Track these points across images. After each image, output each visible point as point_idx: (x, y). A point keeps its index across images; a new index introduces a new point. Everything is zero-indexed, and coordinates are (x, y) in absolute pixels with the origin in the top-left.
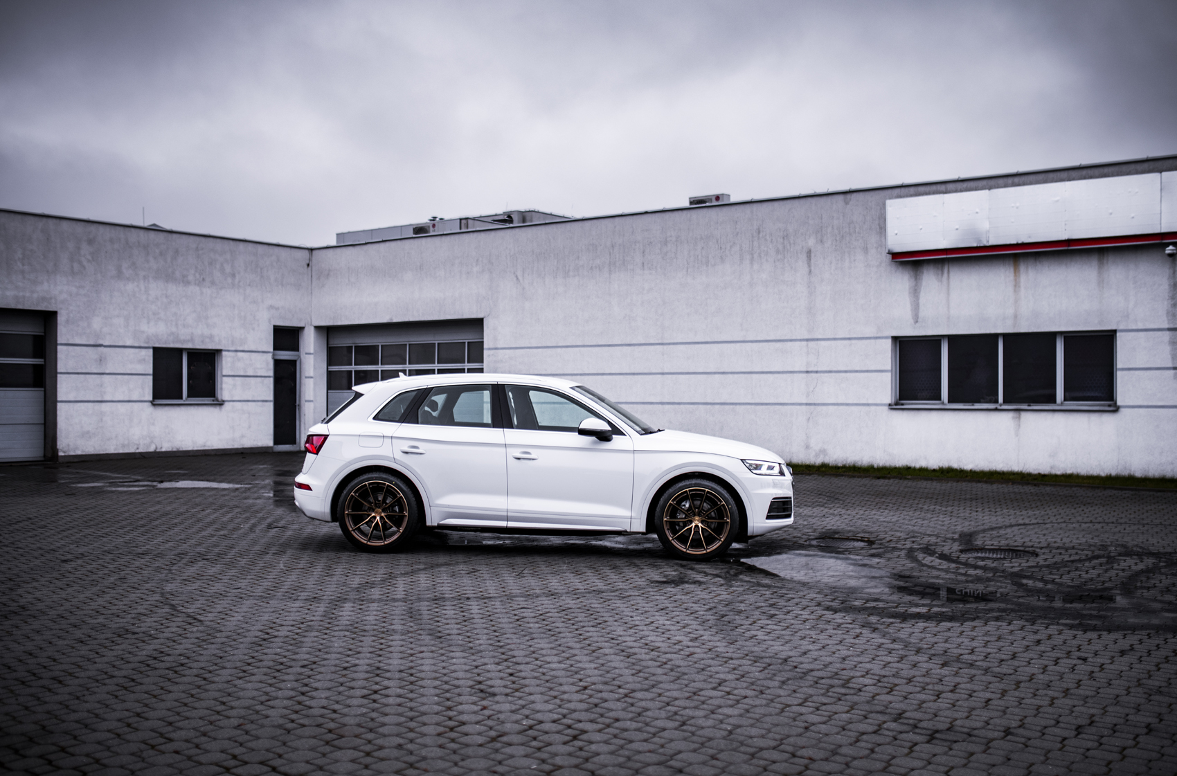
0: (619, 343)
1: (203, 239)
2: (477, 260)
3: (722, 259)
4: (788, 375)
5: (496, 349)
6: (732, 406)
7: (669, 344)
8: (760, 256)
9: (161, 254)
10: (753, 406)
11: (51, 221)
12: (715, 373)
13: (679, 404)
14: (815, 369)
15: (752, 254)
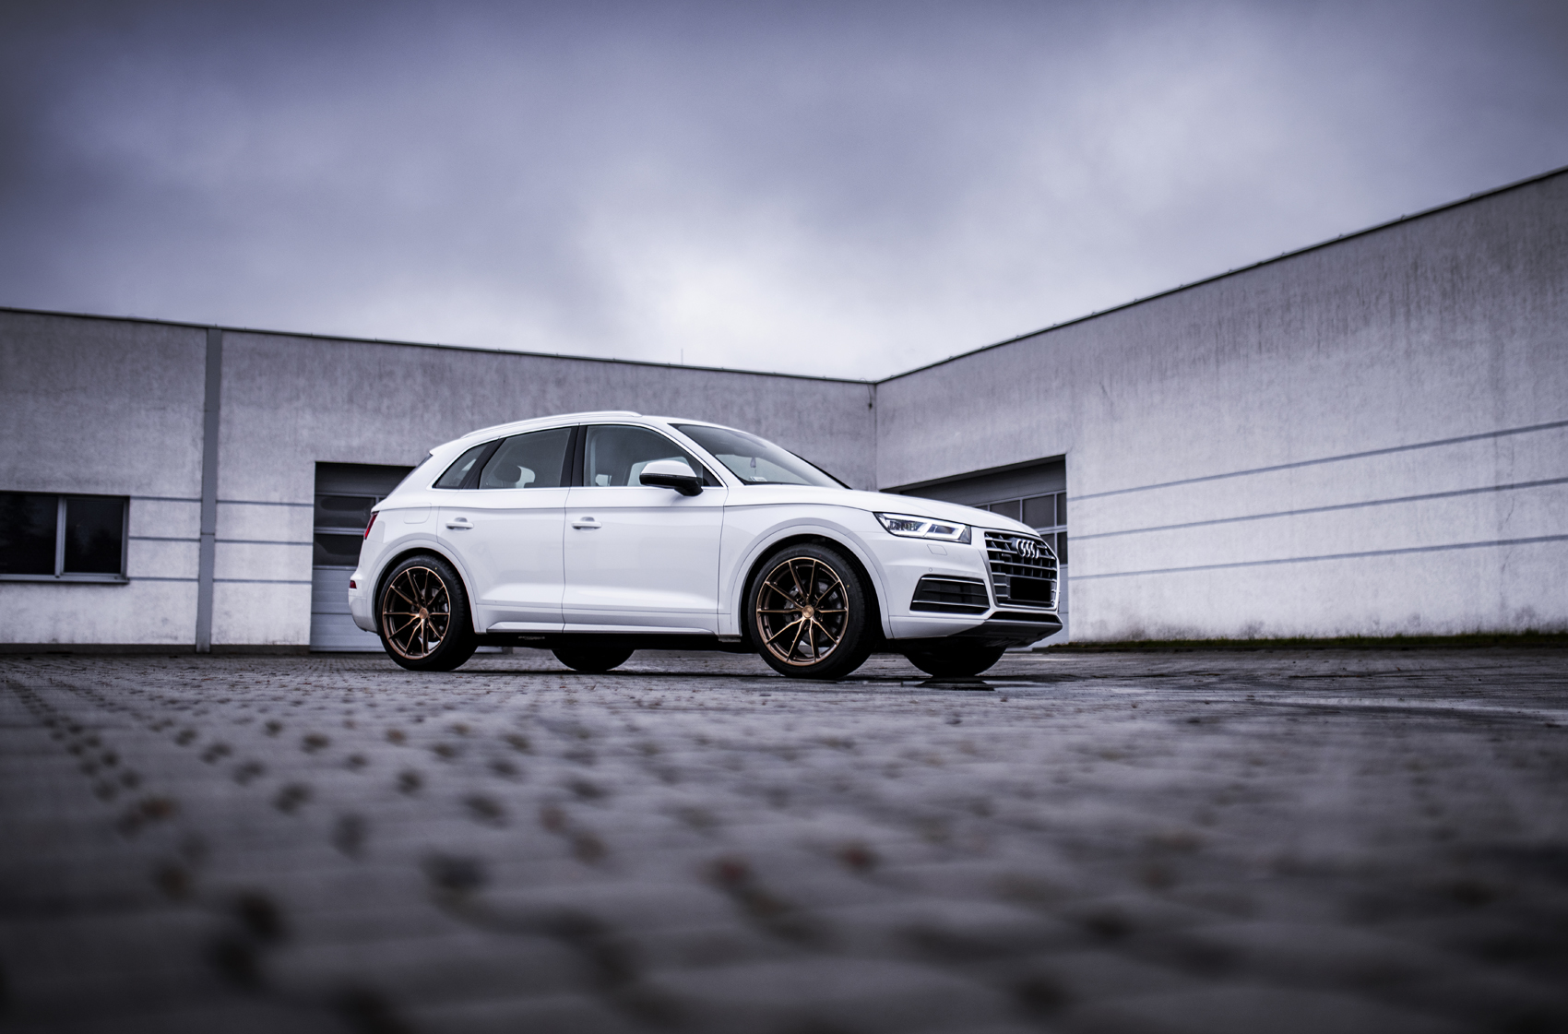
0: (1233, 471)
1: (714, 375)
2: (1057, 371)
3: (1367, 322)
4: (1469, 496)
5: (1082, 498)
6: (1388, 557)
7: (1299, 465)
8: (1419, 306)
9: (655, 395)
10: (1419, 553)
11: (508, 358)
12: (1363, 504)
13: (1315, 558)
14: (1509, 482)
15: (1408, 305)
